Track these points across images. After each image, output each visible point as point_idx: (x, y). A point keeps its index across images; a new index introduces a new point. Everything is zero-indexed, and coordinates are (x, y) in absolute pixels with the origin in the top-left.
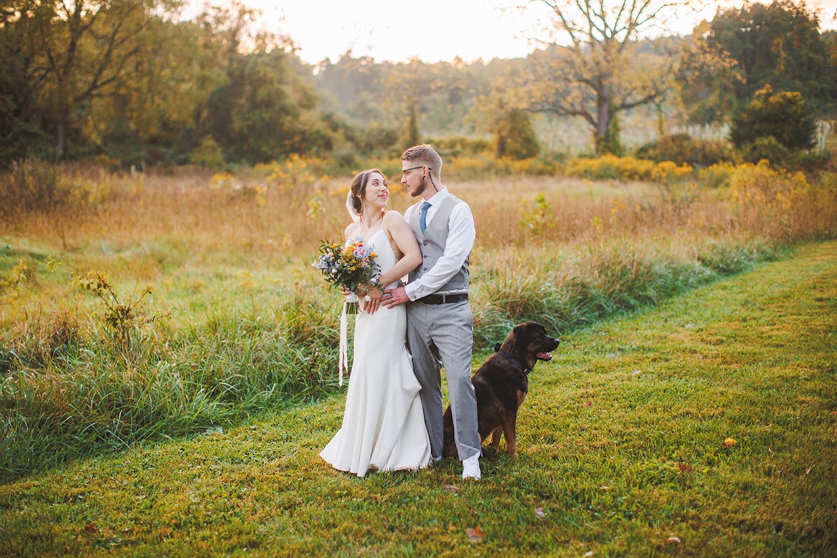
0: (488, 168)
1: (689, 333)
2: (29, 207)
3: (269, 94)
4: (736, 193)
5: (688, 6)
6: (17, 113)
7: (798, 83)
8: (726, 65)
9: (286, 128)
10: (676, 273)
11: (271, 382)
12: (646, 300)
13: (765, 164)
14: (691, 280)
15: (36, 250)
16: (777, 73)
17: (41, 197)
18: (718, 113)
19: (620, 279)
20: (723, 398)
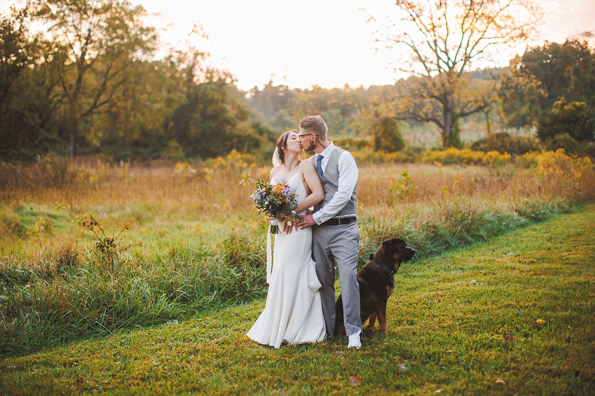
0: (368, 159)
1: (510, 257)
2: (48, 185)
3: (215, 110)
4: (542, 169)
5: (505, 44)
6: (42, 126)
7: (584, 98)
8: (533, 84)
9: (227, 133)
10: (500, 219)
11: (213, 290)
12: (479, 238)
13: (562, 151)
14: (511, 225)
15: (53, 212)
16: (569, 91)
17: (56, 177)
18: (529, 118)
19: (461, 223)
20: (535, 296)
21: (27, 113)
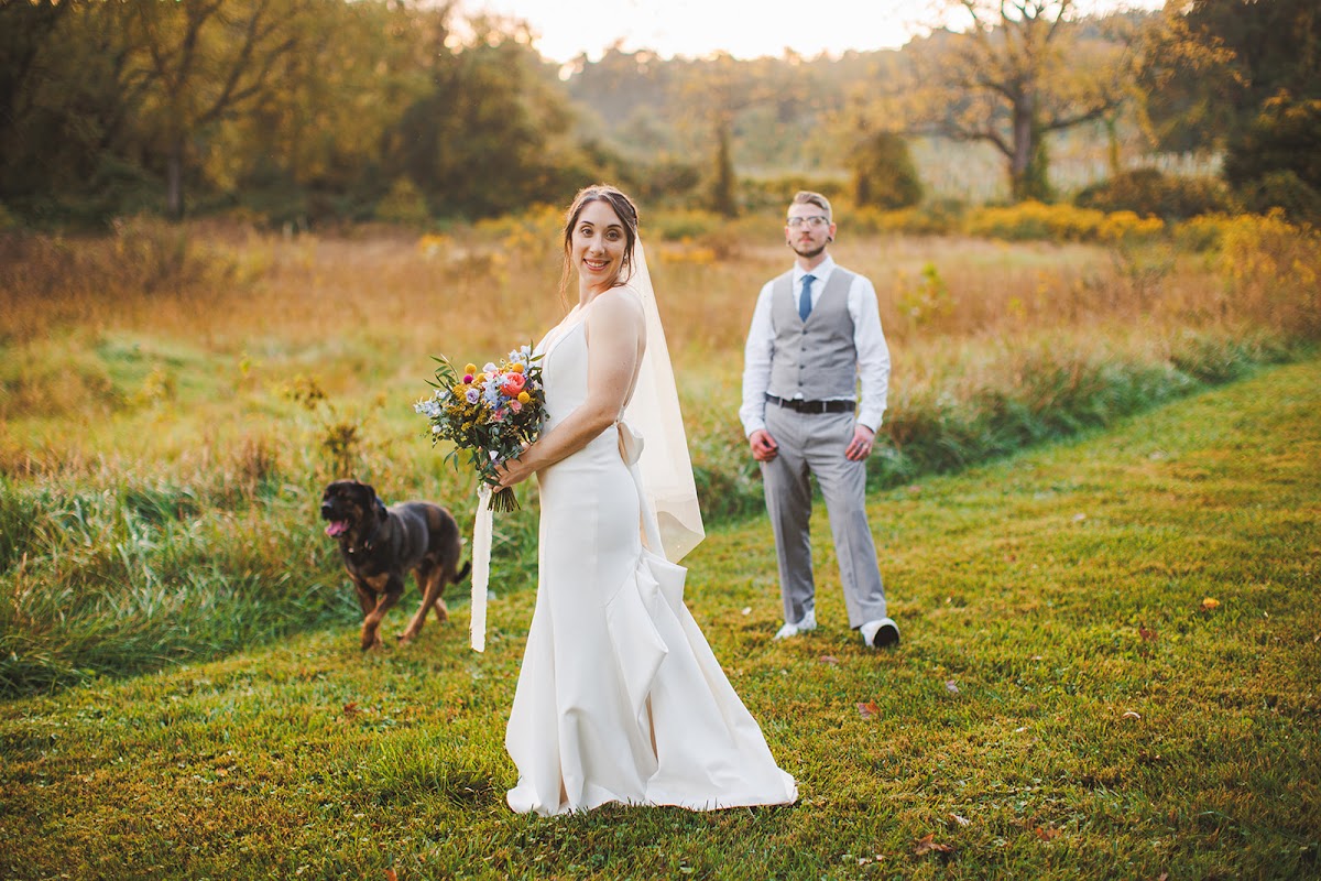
1: (1156, 465)
3: (497, 111)
4: (1230, 261)
6: (104, 144)
8: (1218, 58)
9: (524, 164)
10: (1137, 380)
13: (1278, 216)
14: (1160, 391)
16: (1301, 69)
17: (165, 273)
18: (1206, 134)
19: (1054, 389)
20: (1202, 550)
21: (71, 114)
